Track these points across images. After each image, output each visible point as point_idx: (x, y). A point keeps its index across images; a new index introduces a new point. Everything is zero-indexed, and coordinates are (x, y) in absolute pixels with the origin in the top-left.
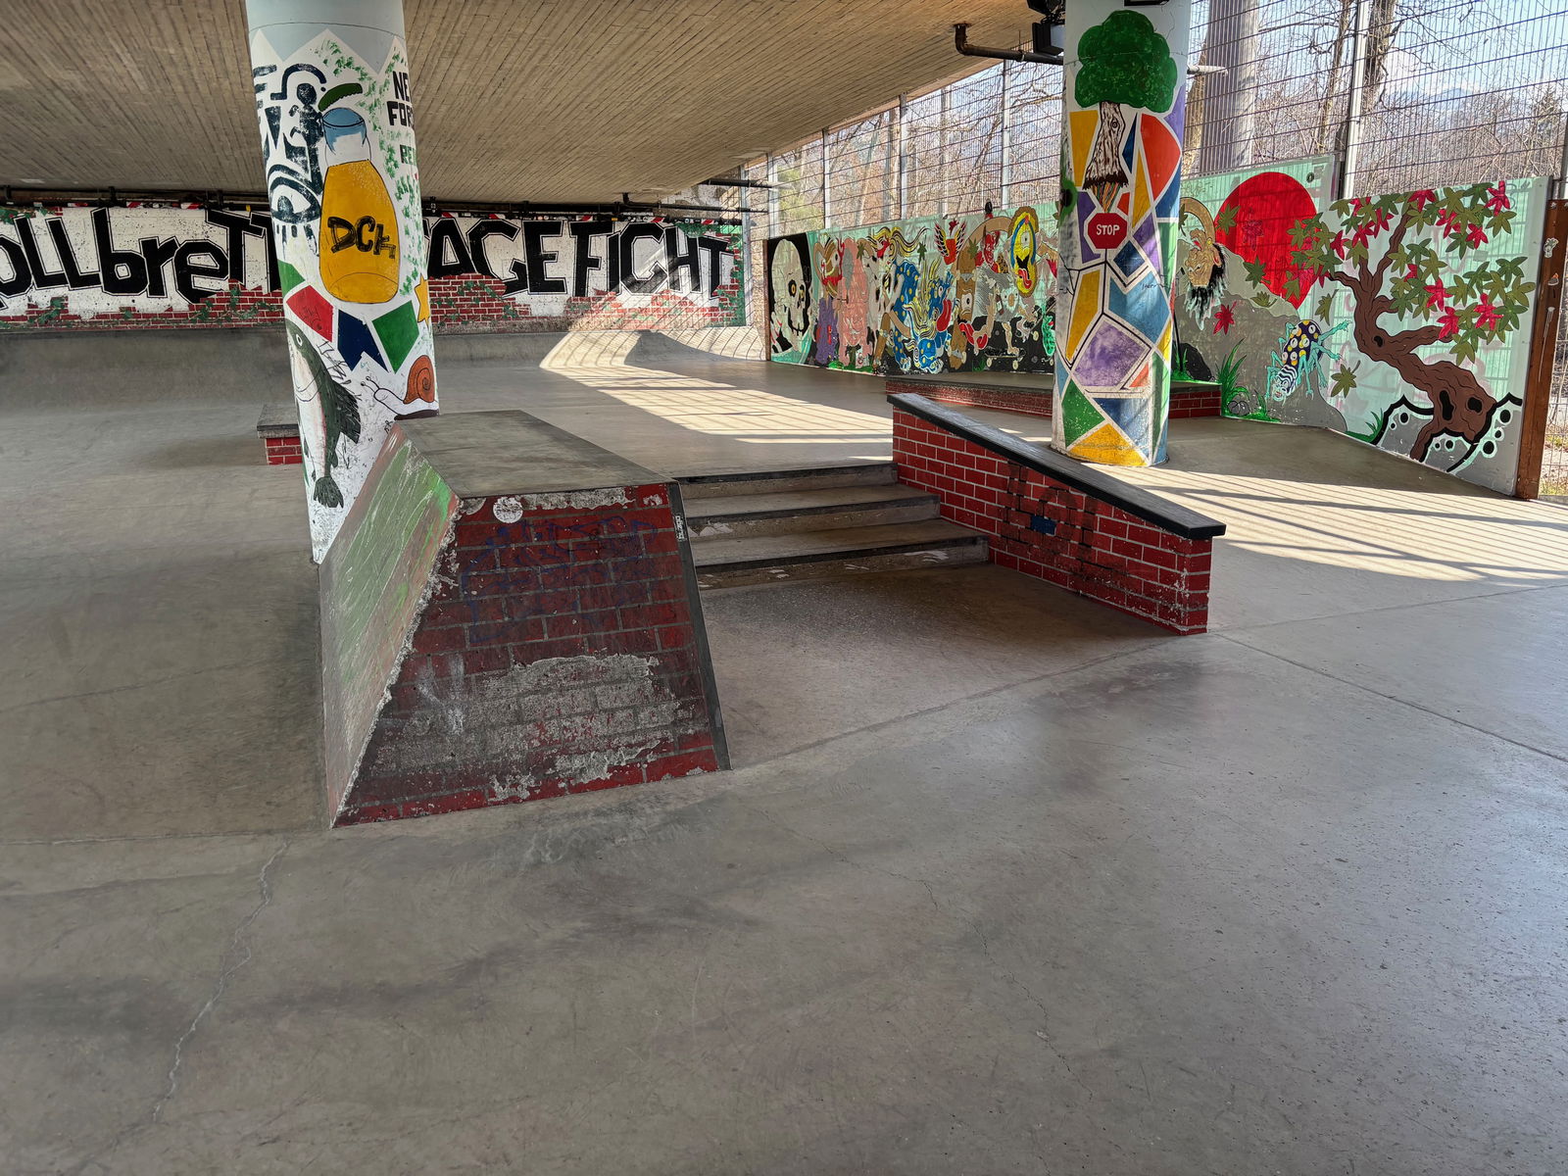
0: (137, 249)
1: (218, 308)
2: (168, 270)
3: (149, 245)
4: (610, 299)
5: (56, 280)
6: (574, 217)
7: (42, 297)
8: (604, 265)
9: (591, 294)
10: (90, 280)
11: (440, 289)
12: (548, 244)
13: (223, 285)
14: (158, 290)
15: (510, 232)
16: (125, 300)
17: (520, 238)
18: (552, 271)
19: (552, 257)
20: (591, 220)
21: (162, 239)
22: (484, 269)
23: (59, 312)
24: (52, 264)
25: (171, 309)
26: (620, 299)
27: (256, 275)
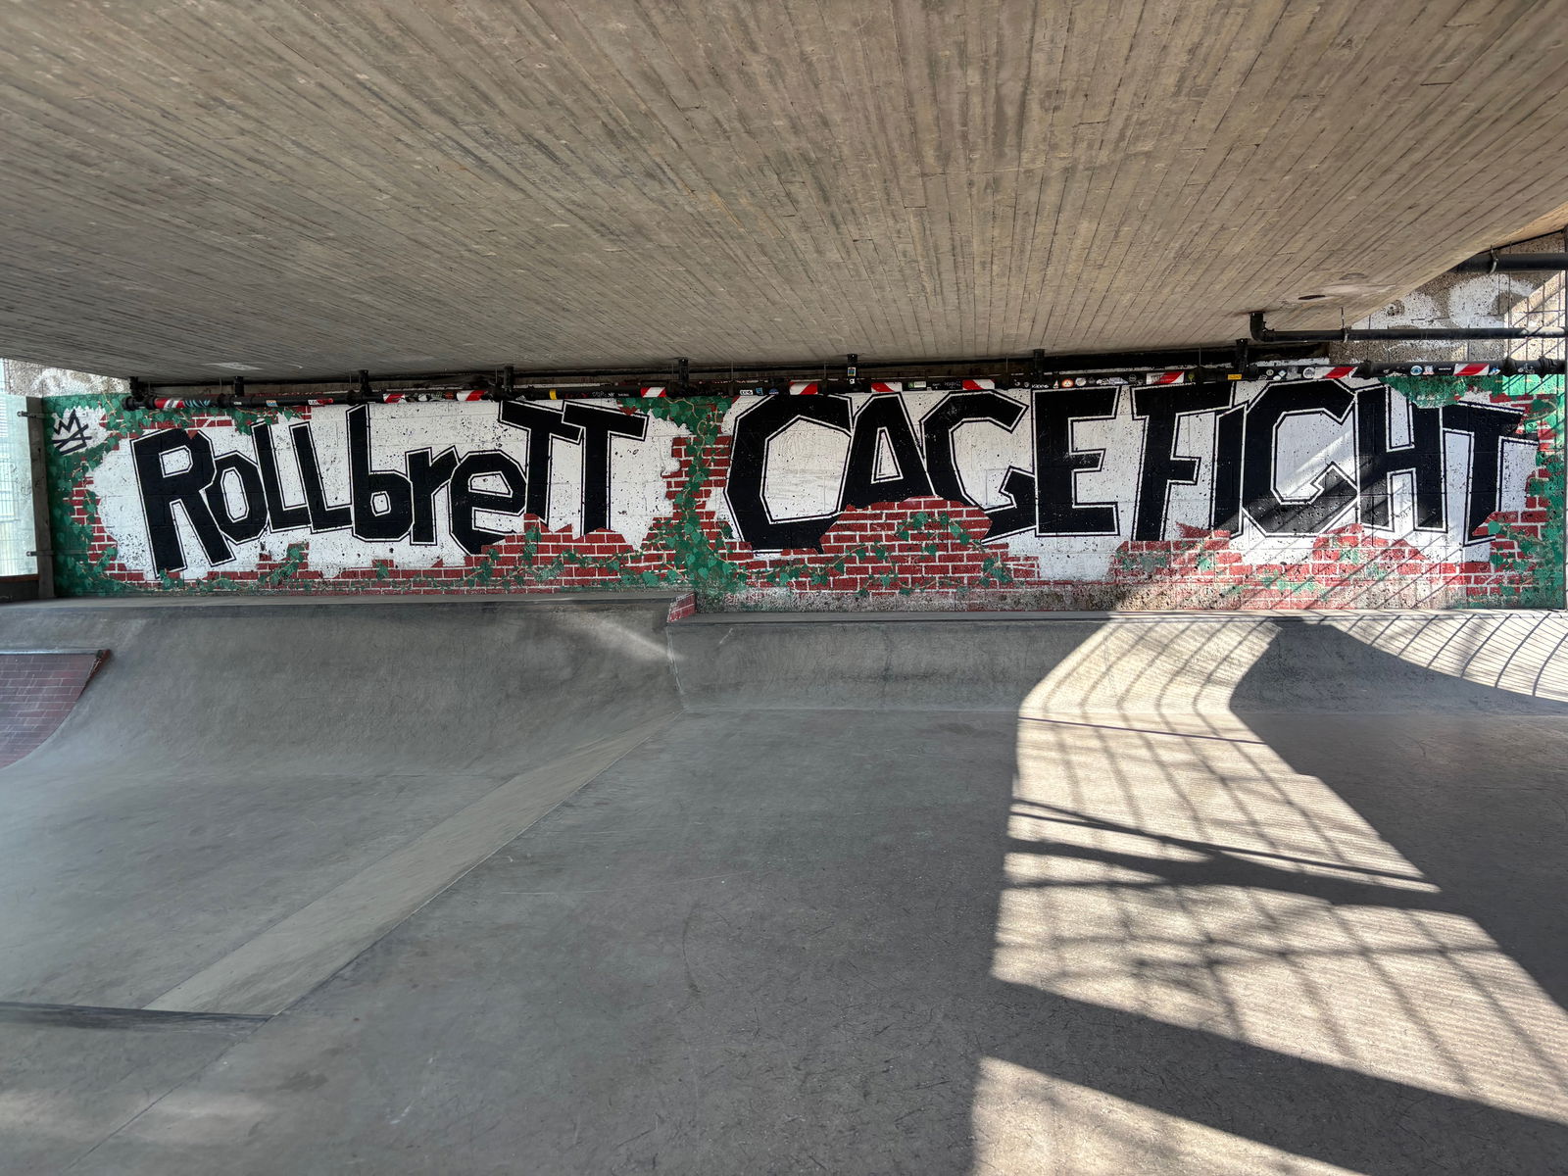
0: (400, 467)
1: (505, 561)
2: (441, 501)
3: (417, 460)
4: (1214, 545)
5: (294, 518)
6: (1142, 376)
7: (277, 542)
8: (1206, 474)
9: (1172, 534)
10: (337, 519)
11: (863, 528)
12: (1084, 434)
13: (513, 523)
14: (425, 533)
15: (1007, 415)
16: (379, 549)
17: (1026, 426)
18: (1088, 489)
19: (1092, 461)
20: (1180, 380)
21: (437, 451)
22: (950, 487)
23: (296, 566)
24: (293, 495)
25: (440, 563)
26: (1236, 545)
27: (565, 507)
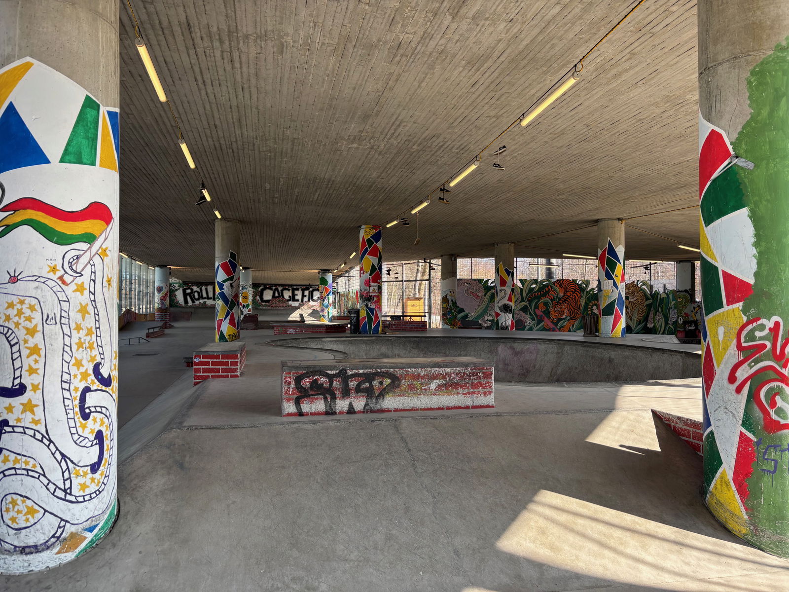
4: (308, 303)
5: (205, 298)
6: (301, 287)
7: (202, 301)
8: (307, 296)
9: (304, 302)
10: (211, 298)
11: (274, 301)
12: (296, 292)
17: (291, 291)
18: (297, 298)
19: (297, 295)
20: (305, 288)
22: (283, 297)
23: (204, 304)
24: (204, 295)
